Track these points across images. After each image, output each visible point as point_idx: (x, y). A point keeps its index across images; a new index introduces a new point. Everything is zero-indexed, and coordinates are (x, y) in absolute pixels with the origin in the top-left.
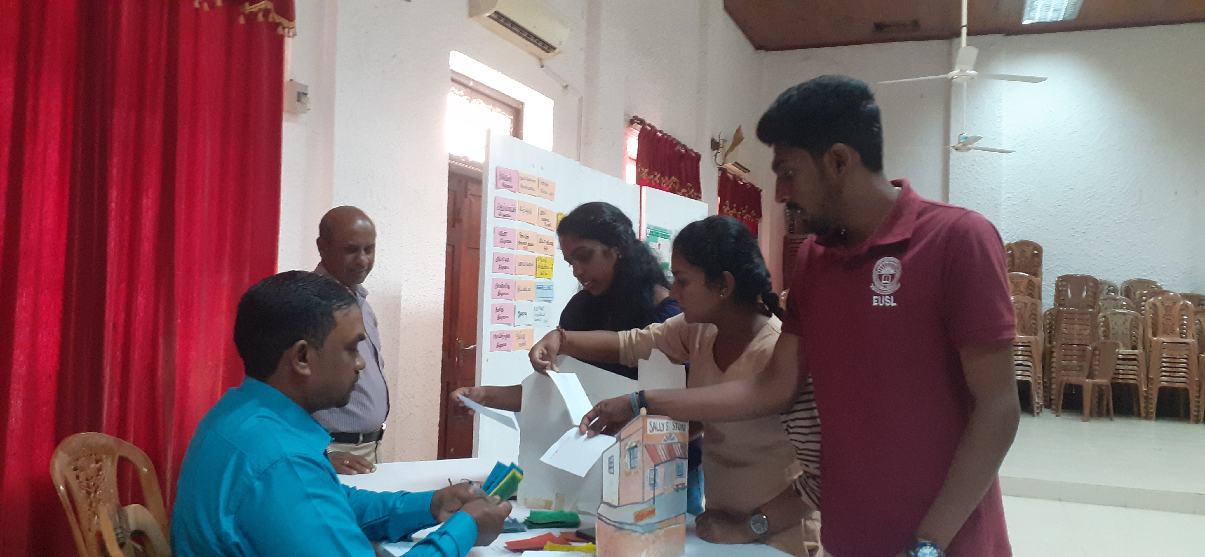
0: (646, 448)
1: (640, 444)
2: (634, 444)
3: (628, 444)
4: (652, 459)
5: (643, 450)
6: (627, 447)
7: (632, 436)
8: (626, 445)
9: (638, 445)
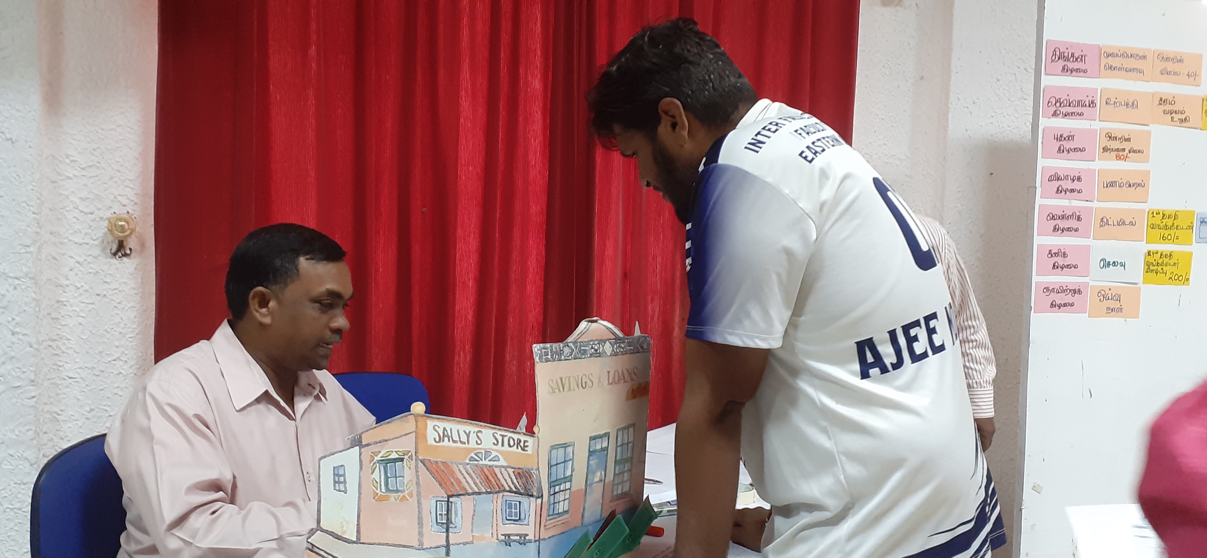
0: (424, 465)
1: (411, 458)
2: (394, 456)
3: (380, 452)
4: (441, 485)
5: (416, 467)
6: (378, 458)
7: (390, 442)
8: (376, 454)
9: (406, 457)
